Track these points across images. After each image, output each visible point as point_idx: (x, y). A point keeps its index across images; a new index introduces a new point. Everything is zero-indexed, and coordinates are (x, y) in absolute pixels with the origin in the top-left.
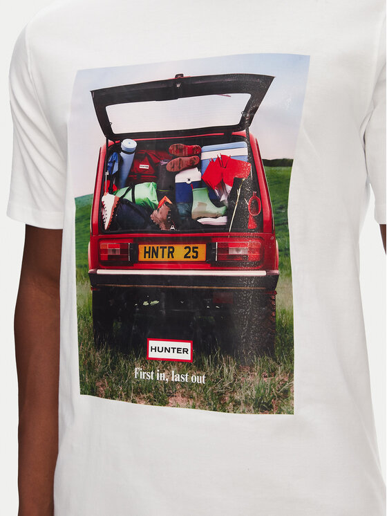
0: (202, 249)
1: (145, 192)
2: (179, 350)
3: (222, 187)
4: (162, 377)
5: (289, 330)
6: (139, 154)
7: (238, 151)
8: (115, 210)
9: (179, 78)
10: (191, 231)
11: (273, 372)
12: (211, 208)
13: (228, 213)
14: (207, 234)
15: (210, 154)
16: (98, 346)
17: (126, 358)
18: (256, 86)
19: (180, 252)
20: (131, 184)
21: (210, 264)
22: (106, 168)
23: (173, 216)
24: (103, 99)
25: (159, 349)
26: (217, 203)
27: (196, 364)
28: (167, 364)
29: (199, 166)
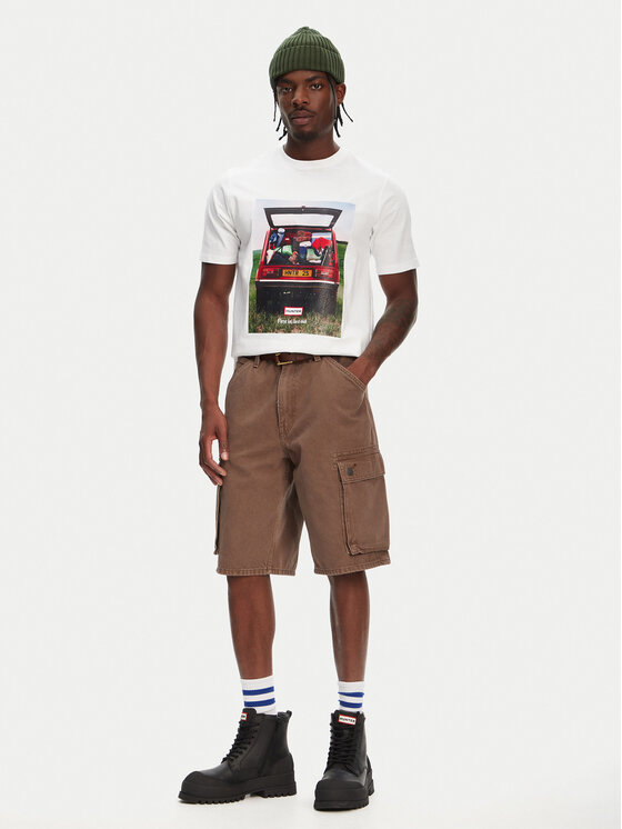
0: (310, 272)
1: (287, 249)
2: (298, 311)
3: (320, 250)
4: (290, 322)
5: (341, 306)
6: (286, 234)
7: (327, 236)
8: (273, 256)
9: (303, 207)
10: (306, 265)
11: (334, 321)
12: (315, 256)
13: (322, 259)
14: (313, 267)
15: (315, 236)
16: (258, 312)
17: (274, 315)
18: (336, 213)
19: (301, 273)
20: (281, 245)
21: (313, 278)
22: (269, 239)
23: (298, 259)
24: (269, 212)
25: (289, 311)
26: (318, 255)
27: (304, 316)
28: (292, 317)
29: (311, 240)
